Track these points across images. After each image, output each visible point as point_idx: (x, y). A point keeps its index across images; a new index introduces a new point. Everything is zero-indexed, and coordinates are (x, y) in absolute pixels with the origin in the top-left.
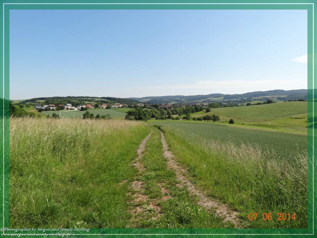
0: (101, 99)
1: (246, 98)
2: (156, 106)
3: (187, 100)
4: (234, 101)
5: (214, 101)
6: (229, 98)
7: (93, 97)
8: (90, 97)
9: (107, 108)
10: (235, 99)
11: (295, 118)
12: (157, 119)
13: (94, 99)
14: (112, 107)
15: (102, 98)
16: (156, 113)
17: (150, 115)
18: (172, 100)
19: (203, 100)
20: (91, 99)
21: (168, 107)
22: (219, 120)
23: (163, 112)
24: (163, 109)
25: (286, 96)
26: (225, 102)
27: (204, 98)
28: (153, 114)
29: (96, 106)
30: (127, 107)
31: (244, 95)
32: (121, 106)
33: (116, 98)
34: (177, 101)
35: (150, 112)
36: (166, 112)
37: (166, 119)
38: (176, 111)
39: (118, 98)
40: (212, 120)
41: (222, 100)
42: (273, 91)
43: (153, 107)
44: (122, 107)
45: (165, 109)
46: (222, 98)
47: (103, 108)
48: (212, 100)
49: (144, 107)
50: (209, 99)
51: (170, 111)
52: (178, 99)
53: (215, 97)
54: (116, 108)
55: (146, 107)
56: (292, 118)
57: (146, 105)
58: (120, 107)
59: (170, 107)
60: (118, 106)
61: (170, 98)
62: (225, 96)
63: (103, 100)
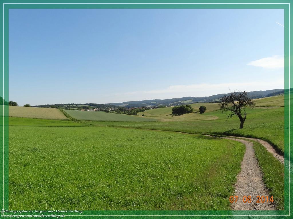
3: (161, 104)
6: (197, 101)
19: (174, 103)
50: (180, 102)
62: (194, 99)
63: (86, 106)
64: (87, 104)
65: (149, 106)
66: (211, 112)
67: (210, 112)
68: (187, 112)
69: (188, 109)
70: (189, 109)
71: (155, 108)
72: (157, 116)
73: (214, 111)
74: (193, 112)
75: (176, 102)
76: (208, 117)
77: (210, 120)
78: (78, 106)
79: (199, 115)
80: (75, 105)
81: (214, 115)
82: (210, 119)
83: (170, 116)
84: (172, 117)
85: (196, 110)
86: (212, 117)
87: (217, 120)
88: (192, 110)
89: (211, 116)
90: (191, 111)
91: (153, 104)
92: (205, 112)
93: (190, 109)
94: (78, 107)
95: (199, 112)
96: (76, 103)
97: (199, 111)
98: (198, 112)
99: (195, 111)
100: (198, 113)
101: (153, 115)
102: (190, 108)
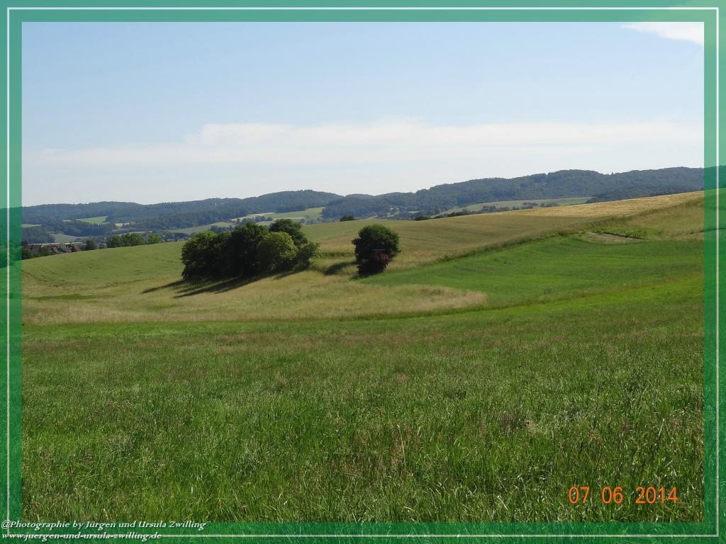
62: (331, 204)
65: (62, 239)
66: (430, 264)
67: (425, 265)
68: (273, 266)
69: (284, 248)
70: (292, 245)
71: (89, 247)
72: (84, 294)
73: (447, 259)
74: (315, 268)
75: (226, 218)
76: (411, 293)
77: (429, 314)
79: (353, 283)
81: (447, 285)
82: (427, 305)
83: (167, 297)
84: (176, 301)
85: (332, 255)
86: (439, 293)
87: (479, 309)
88: (311, 255)
89: (432, 288)
90: (302, 261)
91: (87, 230)
92: (390, 266)
93: (292, 248)
95: (353, 263)
97: (353, 258)
98: (344, 265)
99: (329, 263)
100: (344, 270)
101: (59, 291)
102: (298, 238)
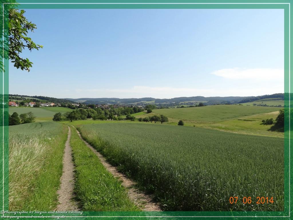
0: (32, 98)
1: (174, 103)
2: (92, 106)
3: (122, 102)
4: (165, 105)
5: (147, 104)
6: (159, 102)
7: (23, 96)
8: (20, 96)
9: (34, 106)
10: (165, 103)
11: (245, 120)
12: (94, 119)
13: (24, 97)
14: (41, 105)
15: (34, 97)
16: (93, 113)
17: (85, 115)
18: (108, 102)
19: (137, 103)
20: (20, 97)
21: (105, 108)
22: (167, 121)
23: (100, 112)
24: (100, 109)
25: (206, 102)
26: (157, 105)
27: (138, 102)
28: (89, 114)
29: (22, 104)
30: (59, 106)
31: (172, 100)
32: (52, 104)
33: (49, 98)
34: (113, 103)
35: (86, 111)
36: (103, 112)
37: (106, 120)
38: (114, 111)
39: (51, 98)
40: (160, 121)
41: (153, 103)
42: (195, 97)
43: (89, 107)
44: (54, 106)
45: (103, 109)
46: (154, 101)
47: (29, 106)
48: (145, 103)
49: (79, 107)
50: (142, 103)
51: (107, 111)
52: (114, 101)
53: (147, 101)
54: (46, 107)
55: (82, 107)
56: (241, 120)
57: (82, 105)
58: (51, 106)
59: (107, 108)
60: (49, 105)
61: (106, 100)
63: (35, 99)
64: (36, 97)
78: (23, 98)
80: (19, 97)
94: (23, 100)
96: (21, 95)
